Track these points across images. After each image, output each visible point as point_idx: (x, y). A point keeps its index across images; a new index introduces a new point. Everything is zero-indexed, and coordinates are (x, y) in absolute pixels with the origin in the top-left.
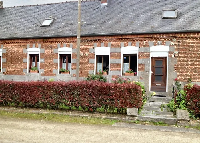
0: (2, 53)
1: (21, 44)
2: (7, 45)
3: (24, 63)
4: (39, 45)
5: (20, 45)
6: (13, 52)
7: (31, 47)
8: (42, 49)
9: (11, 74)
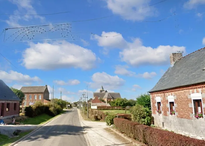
0: (174, 99)
1: (185, 90)
2: (176, 92)
3: (190, 108)
4: (200, 90)
5: (184, 92)
6: (181, 98)
7: (193, 93)
8: (203, 94)
9: (182, 117)
